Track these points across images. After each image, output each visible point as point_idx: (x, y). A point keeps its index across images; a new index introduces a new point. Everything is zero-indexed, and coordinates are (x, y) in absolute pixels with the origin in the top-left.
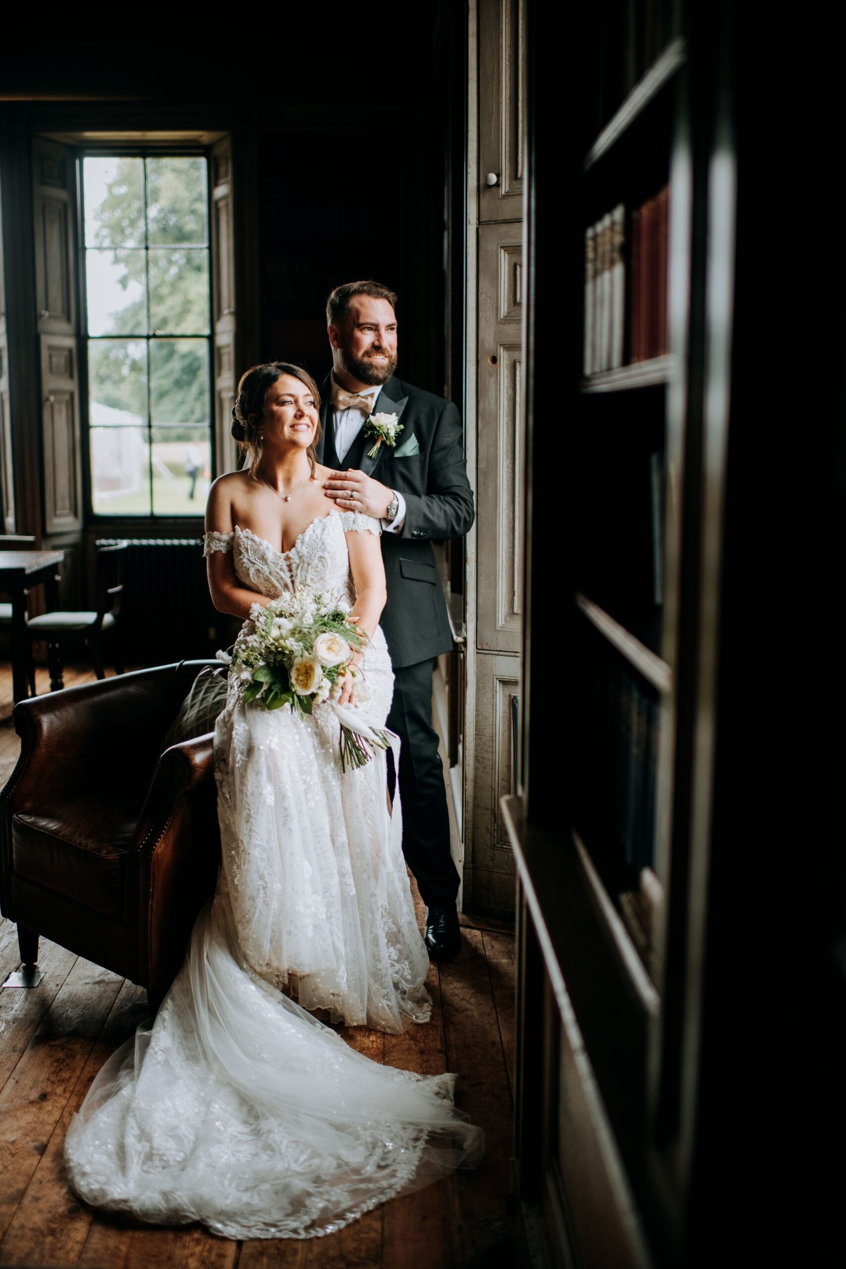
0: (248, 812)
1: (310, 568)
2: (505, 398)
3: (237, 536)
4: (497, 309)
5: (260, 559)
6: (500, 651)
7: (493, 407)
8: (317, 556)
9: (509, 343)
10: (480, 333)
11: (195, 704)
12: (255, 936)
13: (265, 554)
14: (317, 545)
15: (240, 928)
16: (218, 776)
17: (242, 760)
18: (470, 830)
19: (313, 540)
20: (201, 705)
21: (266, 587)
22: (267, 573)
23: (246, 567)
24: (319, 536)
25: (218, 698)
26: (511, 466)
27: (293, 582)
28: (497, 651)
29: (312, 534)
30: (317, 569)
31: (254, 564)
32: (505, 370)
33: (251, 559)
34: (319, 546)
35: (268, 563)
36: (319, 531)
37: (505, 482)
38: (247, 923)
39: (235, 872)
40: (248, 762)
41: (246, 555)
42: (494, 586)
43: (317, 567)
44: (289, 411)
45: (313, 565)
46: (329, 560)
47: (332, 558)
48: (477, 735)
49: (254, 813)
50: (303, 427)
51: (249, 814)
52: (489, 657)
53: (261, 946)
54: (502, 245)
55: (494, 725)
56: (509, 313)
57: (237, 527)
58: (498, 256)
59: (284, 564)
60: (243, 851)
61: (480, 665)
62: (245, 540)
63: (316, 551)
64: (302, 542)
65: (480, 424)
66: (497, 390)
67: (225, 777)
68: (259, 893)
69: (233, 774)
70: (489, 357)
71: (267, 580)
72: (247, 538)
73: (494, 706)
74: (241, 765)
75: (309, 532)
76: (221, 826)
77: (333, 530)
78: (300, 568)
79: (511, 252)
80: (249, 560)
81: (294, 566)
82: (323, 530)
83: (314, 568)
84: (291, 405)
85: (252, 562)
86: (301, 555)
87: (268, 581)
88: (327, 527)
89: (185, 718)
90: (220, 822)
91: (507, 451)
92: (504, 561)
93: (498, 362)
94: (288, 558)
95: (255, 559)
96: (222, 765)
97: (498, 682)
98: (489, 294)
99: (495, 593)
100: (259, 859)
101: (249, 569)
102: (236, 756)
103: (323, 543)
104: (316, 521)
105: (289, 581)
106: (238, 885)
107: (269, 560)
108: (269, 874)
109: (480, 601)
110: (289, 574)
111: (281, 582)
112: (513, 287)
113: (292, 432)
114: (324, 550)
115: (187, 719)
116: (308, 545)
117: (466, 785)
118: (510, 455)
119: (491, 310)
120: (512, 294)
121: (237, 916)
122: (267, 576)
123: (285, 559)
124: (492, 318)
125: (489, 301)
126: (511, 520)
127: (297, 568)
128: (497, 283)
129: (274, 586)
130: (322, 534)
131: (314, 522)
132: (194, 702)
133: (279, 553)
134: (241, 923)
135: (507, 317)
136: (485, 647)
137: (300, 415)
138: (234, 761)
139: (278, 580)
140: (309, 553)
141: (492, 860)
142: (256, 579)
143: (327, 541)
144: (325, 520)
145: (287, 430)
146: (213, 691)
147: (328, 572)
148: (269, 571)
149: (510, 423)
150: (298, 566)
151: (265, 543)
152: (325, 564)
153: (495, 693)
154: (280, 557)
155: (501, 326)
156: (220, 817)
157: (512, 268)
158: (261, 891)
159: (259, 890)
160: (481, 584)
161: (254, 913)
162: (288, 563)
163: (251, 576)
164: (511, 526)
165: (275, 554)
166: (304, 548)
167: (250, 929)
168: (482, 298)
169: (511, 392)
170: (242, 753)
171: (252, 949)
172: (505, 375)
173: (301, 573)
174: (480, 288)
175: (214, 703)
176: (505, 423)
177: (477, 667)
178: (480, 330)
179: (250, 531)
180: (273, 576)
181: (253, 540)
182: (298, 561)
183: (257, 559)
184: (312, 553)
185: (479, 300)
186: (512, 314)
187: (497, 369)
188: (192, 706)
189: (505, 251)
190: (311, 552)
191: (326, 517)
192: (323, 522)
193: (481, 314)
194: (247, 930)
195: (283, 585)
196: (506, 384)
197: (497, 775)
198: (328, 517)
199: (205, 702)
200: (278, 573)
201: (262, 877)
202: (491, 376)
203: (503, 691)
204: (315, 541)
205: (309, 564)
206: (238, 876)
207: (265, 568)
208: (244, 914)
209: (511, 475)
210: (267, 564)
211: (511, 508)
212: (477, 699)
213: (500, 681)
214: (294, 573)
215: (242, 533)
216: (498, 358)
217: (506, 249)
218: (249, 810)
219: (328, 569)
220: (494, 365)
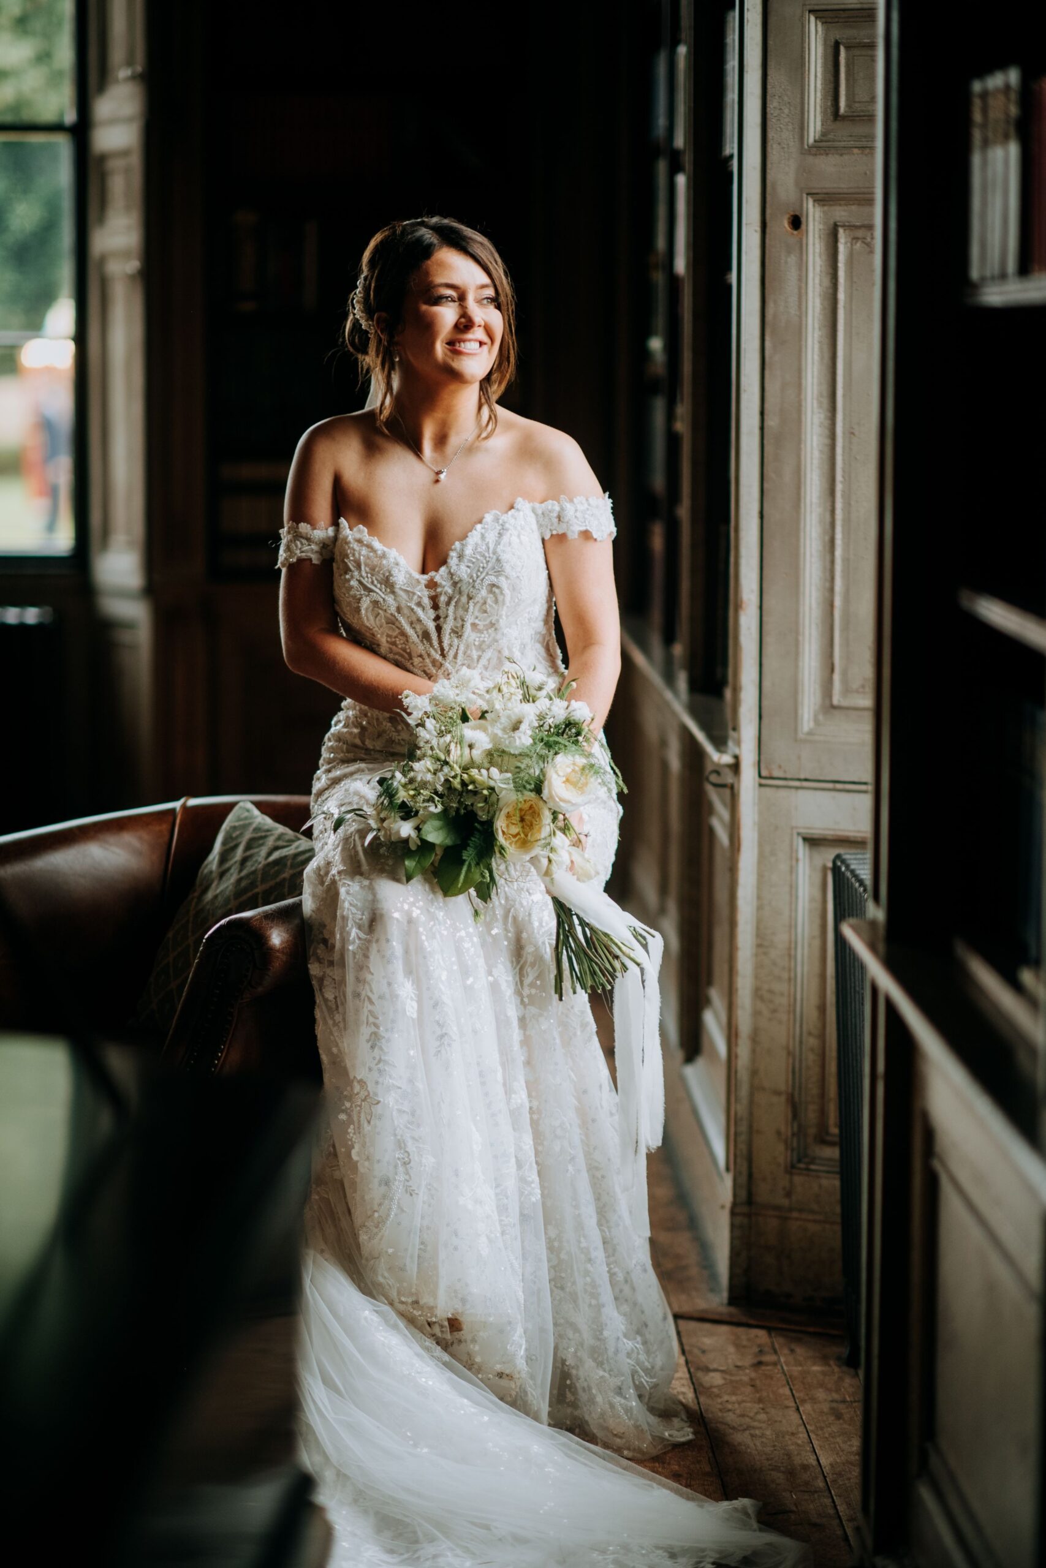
0: (373, 1029)
1: (471, 604)
2: (817, 294)
3: (341, 536)
4: (802, 127)
5: (381, 584)
6: (806, 780)
7: (793, 311)
8: (486, 582)
9: (824, 191)
10: (768, 171)
11: (228, 869)
12: (390, 1251)
13: (391, 575)
14: (488, 562)
15: (363, 1237)
16: (314, 969)
17: (360, 939)
18: (743, 1138)
19: (480, 553)
20: (241, 871)
21: (388, 636)
22: (393, 610)
23: (354, 597)
24: (491, 546)
25: (276, 855)
26: (827, 423)
27: (439, 629)
28: (799, 780)
29: (480, 542)
30: (484, 608)
31: (371, 591)
32: (817, 241)
33: (365, 582)
34: (490, 565)
35: (397, 590)
36: (491, 537)
37: (816, 454)
38: (377, 1227)
39: (351, 1140)
40: (369, 941)
41: (356, 573)
42: (794, 653)
43: (485, 603)
44: (447, 315)
45: (477, 599)
46: (507, 591)
47: (514, 589)
48: (759, 946)
49: (387, 1030)
50: (470, 347)
51: (375, 1034)
52: (783, 793)
53: (402, 1269)
54: (811, 7)
55: (792, 926)
56: (824, 134)
57: (342, 520)
58: (803, 26)
59: (424, 595)
60: (363, 1101)
61: (765, 809)
62: (356, 546)
63: (484, 574)
64: (461, 557)
65: (768, 344)
66: (802, 279)
67: (328, 971)
68: (396, 1174)
69: (342, 964)
70: (788, 216)
71: (392, 622)
72: (359, 541)
73: (793, 888)
74: (359, 947)
75: (474, 538)
76: (324, 1058)
77: (519, 536)
78: (453, 603)
79: (830, 20)
80: (360, 582)
81: (443, 599)
82: (500, 535)
83: (479, 605)
84: (451, 304)
85: (366, 588)
86: (457, 579)
87: (394, 624)
88: (507, 530)
89: (210, 895)
90: (321, 1051)
91: (821, 395)
92: (814, 605)
93: (803, 226)
94: (432, 585)
95: (372, 583)
96: (321, 950)
97: (800, 841)
98: (786, 98)
99: (797, 667)
100: (394, 1113)
101: (360, 599)
102: (349, 934)
103: (498, 560)
104: (488, 518)
105: (431, 626)
106: (357, 1162)
107: (398, 586)
108: (413, 1138)
109: (766, 684)
110: (432, 614)
111: (418, 627)
112: (832, 86)
113: (449, 353)
114: (499, 573)
115: (216, 897)
116: (470, 561)
117: (736, 1045)
118: (826, 402)
119: (790, 127)
120: (830, 98)
121: (358, 1216)
122: (392, 614)
123: (427, 586)
124: (792, 144)
125: (786, 111)
126: (828, 527)
127: (448, 604)
128: (803, 78)
129: (403, 634)
130: (498, 543)
131: (484, 520)
132: (227, 865)
133: (417, 575)
134: (364, 1229)
135: (821, 141)
136: (776, 774)
137: (465, 324)
138: (344, 941)
139: (411, 623)
140: (471, 577)
141: (788, 1194)
142: (372, 618)
143: (504, 557)
144: (504, 517)
145: (440, 349)
146: (262, 845)
147: (504, 613)
148: (396, 605)
149: (826, 341)
150: (450, 599)
151: (393, 554)
152: (500, 598)
153: (794, 862)
154: (418, 581)
155: (810, 159)
156: (321, 1043)
157: (830, 51)
158: (401, 1169)
159: (396, 1167)
160: (769, 649)
161: (390, 1209)
162: (433, 593)
163: (363, 612)
164: (827, 538)
165: (411, 575)
166: (463, 567)
167: (381, 1240)
168: (772, 105)
169: (827, 282)
170: (360, 927)
171: (386, 1274)
172: (817, 250)
173: (455, 613)
174: (769, 87)
175: (269, 864)
176: (816, 342)
177: (760, 813)
178: (769, 166)
179: (366, 530)
180: (403, 615)
181: (369, 547)
182: (450, 591)
183: (376, 582)
184: (478, 577)
185: (768, 109)
186: (831, 136)
187: (801, 239)
188: (222, 875)
189: (816, 18)
190: (475, 575)
191: (506, 512)
192: (501, 522)
193: (771, 134)
194: (375, 1241)
195: (420, 633)
196: (818, 269)
197: (798, 1025)
198: (510, 513)
199: (249, 864)
200: (412, 610)
201: (400, 1145)
202: (789, 253)
203: (811, 858)
204: (484, 556)
205: (470, 598)
206: (357, 1147)
207: (390, 599)
208: (369, 1213)
209: (827, 441)
210: (393, 592)
211: (828, 505)
212: (760, 876)
213: (805, 839)
214: (441, 612)
215: (351, 532)
216: (803, 220)
217: (820, 14)
218: (376, 1026)
219: (505, 608)
220: (795, 232)
